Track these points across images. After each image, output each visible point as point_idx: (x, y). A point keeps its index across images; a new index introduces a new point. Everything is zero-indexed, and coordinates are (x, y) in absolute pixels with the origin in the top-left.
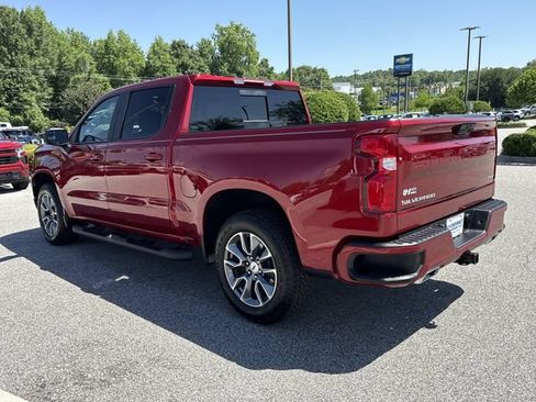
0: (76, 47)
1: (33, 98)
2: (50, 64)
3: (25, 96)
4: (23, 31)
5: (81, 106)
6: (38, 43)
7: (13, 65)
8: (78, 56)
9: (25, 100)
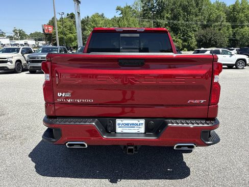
0: (218, 9)
1: (193, 35)
2: (204, 19)
3: (190, 34)
4: (195, 5)
5: (204, 39)
6: (200, 10)
7: (187, 21)
8: (218, 14)
9: (190, 36)
